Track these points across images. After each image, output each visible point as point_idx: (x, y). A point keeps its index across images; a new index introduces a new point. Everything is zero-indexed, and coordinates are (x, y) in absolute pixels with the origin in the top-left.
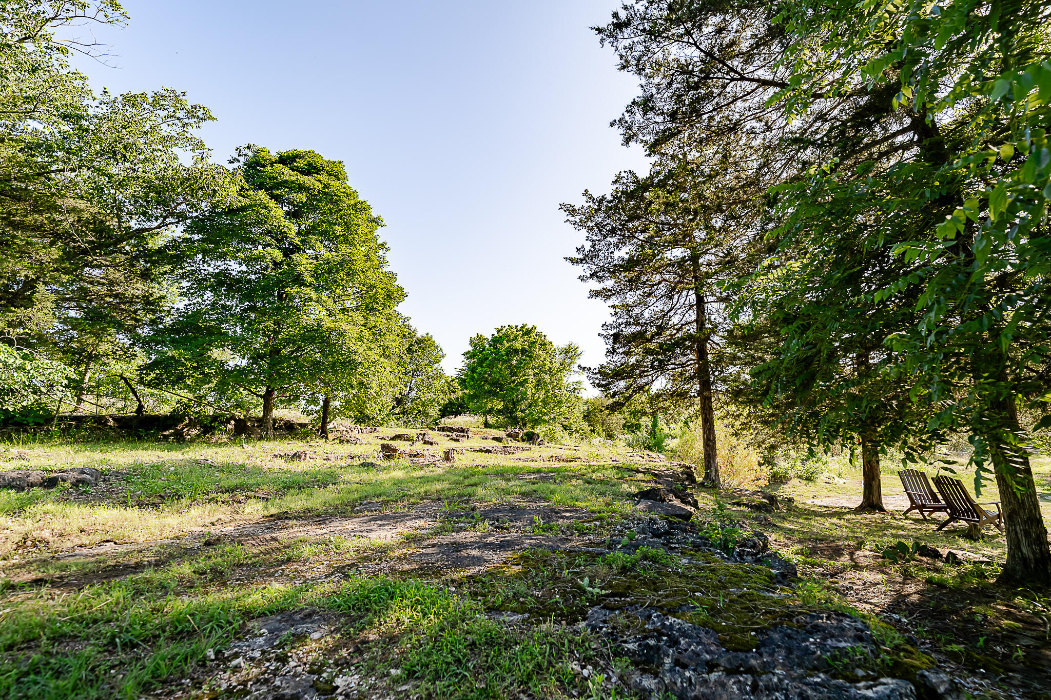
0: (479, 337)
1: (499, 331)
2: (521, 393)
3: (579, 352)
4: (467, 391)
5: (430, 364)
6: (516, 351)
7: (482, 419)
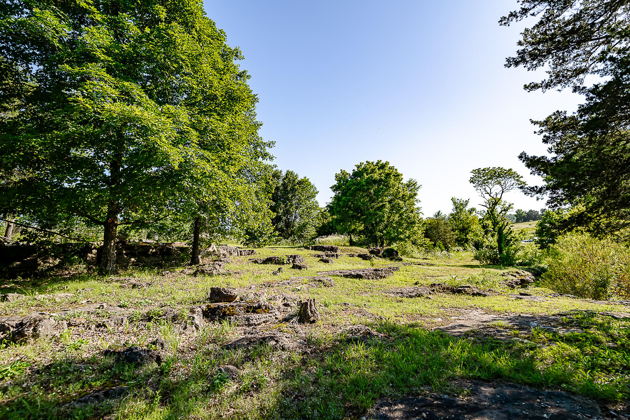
0: (343, 172)
1: (358, 167)
2: (380, 216)
3: (417, 186)
4: (335, 217)
5: (308, 198)
6: (375, 181)
7: (347, 238)
